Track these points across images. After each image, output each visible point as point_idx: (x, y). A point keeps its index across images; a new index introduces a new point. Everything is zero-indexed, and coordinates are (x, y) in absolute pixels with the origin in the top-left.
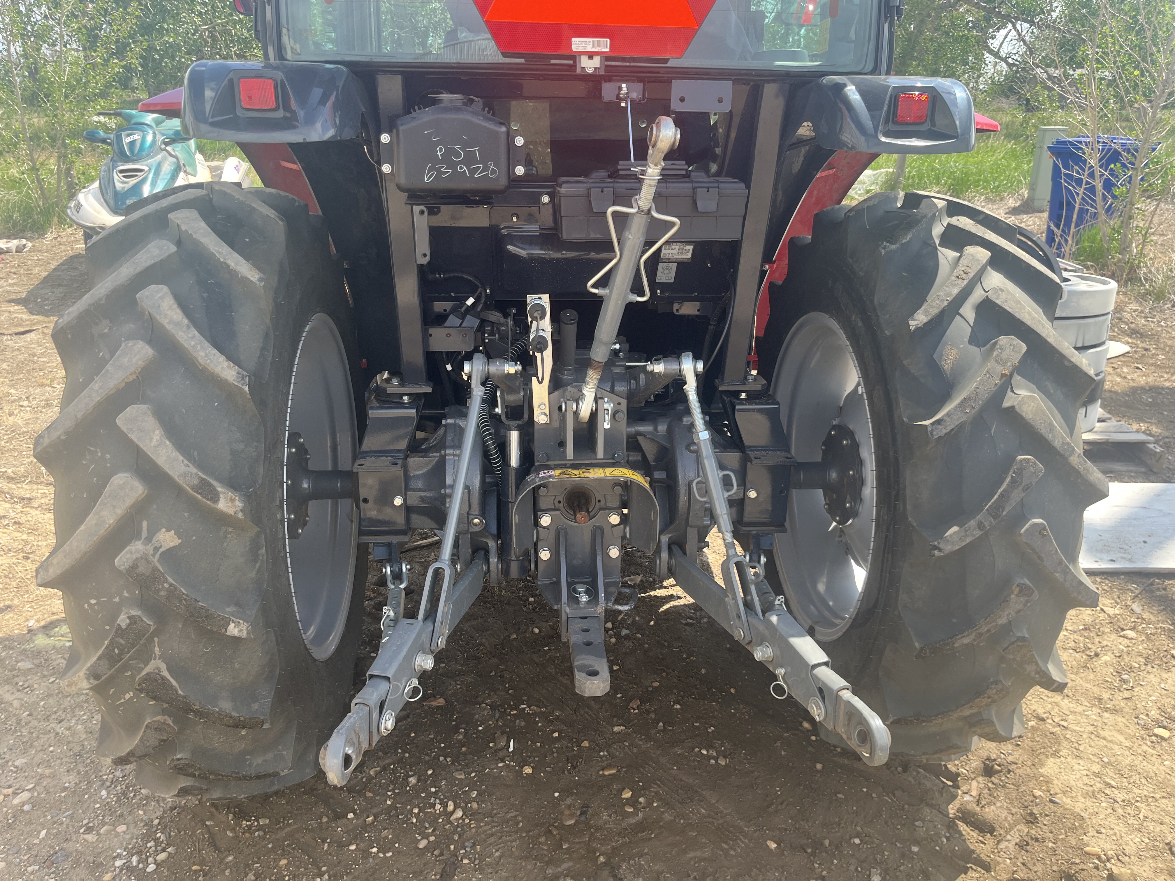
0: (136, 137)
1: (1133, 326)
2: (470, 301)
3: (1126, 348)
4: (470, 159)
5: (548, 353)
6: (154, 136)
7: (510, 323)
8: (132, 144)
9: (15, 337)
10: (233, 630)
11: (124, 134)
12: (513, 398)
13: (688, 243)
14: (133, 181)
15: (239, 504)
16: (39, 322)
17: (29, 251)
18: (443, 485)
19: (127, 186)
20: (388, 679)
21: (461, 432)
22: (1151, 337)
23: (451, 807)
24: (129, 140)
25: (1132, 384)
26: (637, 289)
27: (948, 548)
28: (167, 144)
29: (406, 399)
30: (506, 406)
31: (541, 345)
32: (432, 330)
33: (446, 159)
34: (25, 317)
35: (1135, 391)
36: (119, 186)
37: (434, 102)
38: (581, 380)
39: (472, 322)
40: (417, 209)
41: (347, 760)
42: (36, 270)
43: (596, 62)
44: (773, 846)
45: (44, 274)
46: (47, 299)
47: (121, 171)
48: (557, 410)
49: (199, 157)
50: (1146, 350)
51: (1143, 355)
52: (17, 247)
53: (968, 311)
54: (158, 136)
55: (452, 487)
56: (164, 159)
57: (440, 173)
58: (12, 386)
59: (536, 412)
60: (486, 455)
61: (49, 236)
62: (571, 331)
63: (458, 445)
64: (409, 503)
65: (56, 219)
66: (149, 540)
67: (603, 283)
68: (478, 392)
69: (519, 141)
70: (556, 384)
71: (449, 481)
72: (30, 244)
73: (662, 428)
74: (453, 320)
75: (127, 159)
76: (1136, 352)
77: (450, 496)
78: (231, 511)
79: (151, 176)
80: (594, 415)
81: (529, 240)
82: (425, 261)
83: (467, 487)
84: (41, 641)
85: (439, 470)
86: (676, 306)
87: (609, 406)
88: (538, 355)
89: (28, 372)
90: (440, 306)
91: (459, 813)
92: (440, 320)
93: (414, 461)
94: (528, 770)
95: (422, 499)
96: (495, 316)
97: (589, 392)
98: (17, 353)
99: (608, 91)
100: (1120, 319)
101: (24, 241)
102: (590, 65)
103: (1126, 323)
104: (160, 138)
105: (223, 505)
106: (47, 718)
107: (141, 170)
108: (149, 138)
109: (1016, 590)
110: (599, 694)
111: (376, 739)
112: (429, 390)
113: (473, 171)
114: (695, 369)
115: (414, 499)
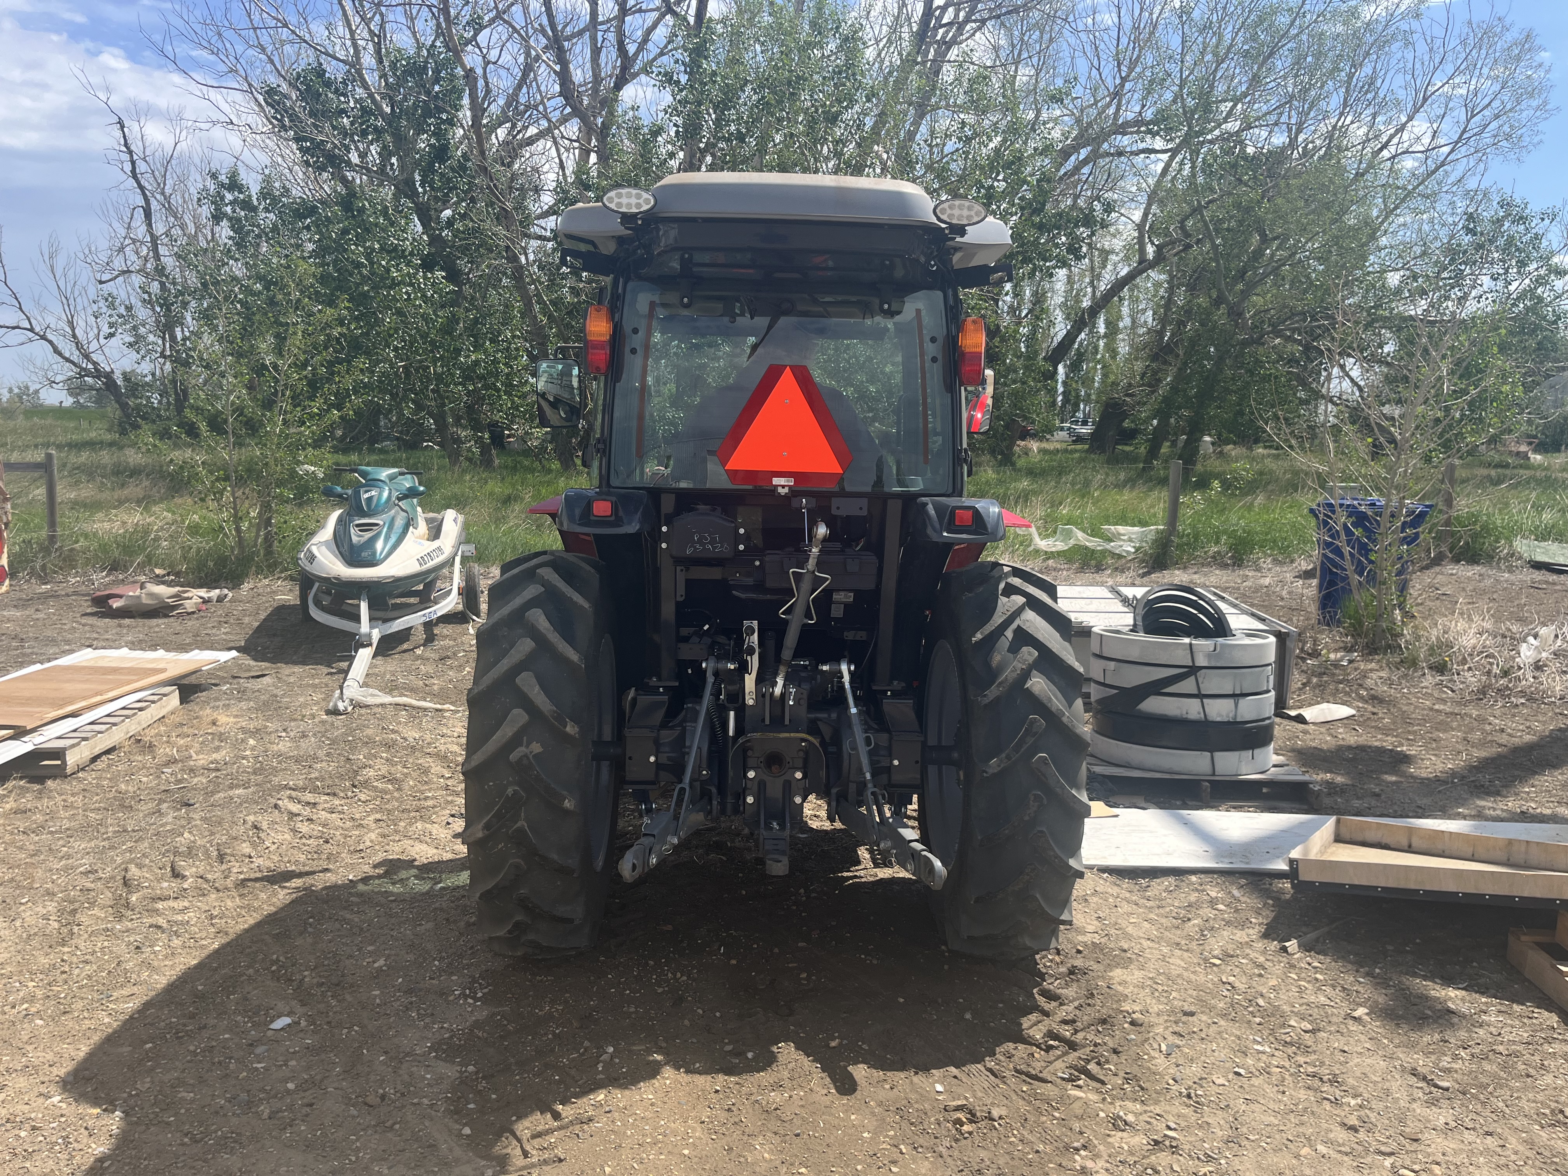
0: (373, 493)
1: (1372, 692)
2: (706, 627)
3: (1352, 712)
4: (713, 542)
5: (756, 657)
6: (390, 493)
7: (732, 642)
8: (369, 499)
9: (251, 680)
10: (567, 804)
11: (362, 490)
12: (733, 688)
13: (850, 591)
14: (368, 535)
15: (577, 729)
16: (266, 668)
17: (230, 601)
18: (684, 746)
19: (363, 540)
20: (654, 836)
21: (697, 713)
22: (1389, 703)
23: (679, 975)
24: (366, 496)
25: (1341, 743)
26: (808, 616)
27: (991, 771)
28: (399, 499)
29: (661, 690)
30: (728, 695)
31: (751, 651)
32: (681, 645)
33: (700, 541)
34: (252, 663)
35: (1340, 749)
36: (355, 539)
37: (691, 510)
38: (776, 674)
39: (707, 640)
40: (678, 568)
41: (634, 867)
42: (246, 620)
43: (786, 490)
44: (902, 1000)
45: (257, 624)
46: (268, 648)
47: (357, 526)
48: (760, 696)
49: (419, 509)
50: (1374, 714)
51: (1369, 719)
52: (219, 597)
53: (1009, 634)
54: (393, 492)
55: (690, 747)
56: (397, 513)
57: (696, 549)
58: (267, 720)
59: (747, 698)
60: (712, 728)
61: (246, 586)
62: (771, 644)
63: (695, 720)
64: (660, 761)
65: (254, 568)
66: (527, 746)
67: (788, 612)
68: (710, 679)
69: (742, 531)
70: (759, 681)
71: (687, 744)
72: (231, 595)
73: (834, 716)
74: (695, 639)
75: (364, 514)
76: (1362, 716)
77: (688, 753)
78: (572, 733)
79: (385, 530)
80: (783, 695)
81: (745, 588)
82: (682, 599)
83: (699, 748)
84: (361, 887)
85: (681, 739)
86: (845, 634)
87: (793, 690)
88: (749, 658)
89: (275, 709)
90: (685, 631)
91: (685, 978)
92: (686, 639)
93: (664, 733)
94: (734, 962)
95: (669, 758)
96: (722, 639)
97: (780, 681)
98: (257, 694)
99: (795, 503)
100: (1361, 685)
101: (226, 591)
102: (782, 491)
103: (1366, 689)
104: (395, 494)
105: (568, 729)
106: (382, 928)
107: (377, 525)
108: (385, 494)
109: (1032, 798)
110: (781, 874)
111: (646, 870)
112: (677, 684)
113: (714, 548)
114: (849, 669)
115: (663, 759)
